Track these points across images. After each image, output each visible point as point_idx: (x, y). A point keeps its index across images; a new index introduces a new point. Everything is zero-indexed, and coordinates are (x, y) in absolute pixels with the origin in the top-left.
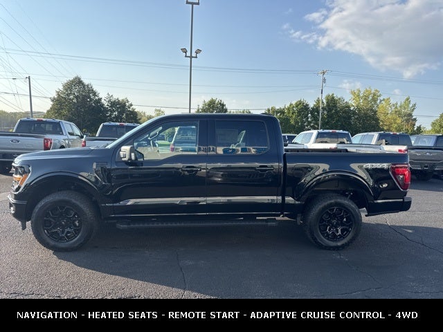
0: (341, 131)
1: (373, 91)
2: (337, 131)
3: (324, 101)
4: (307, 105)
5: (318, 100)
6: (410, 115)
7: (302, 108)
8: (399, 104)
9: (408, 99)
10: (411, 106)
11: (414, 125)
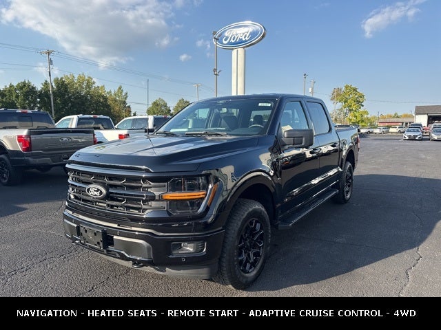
0: (102, 116)
1: (87, 78)
2: (98, 116)
3: (53, 84)
4: (34, 88)
5: (46, 83)
6: (125, 102)
7: (28, 92)
8: (113, 93)
9: (120, 88)
10: (123, 94)
11: (130, 111)
